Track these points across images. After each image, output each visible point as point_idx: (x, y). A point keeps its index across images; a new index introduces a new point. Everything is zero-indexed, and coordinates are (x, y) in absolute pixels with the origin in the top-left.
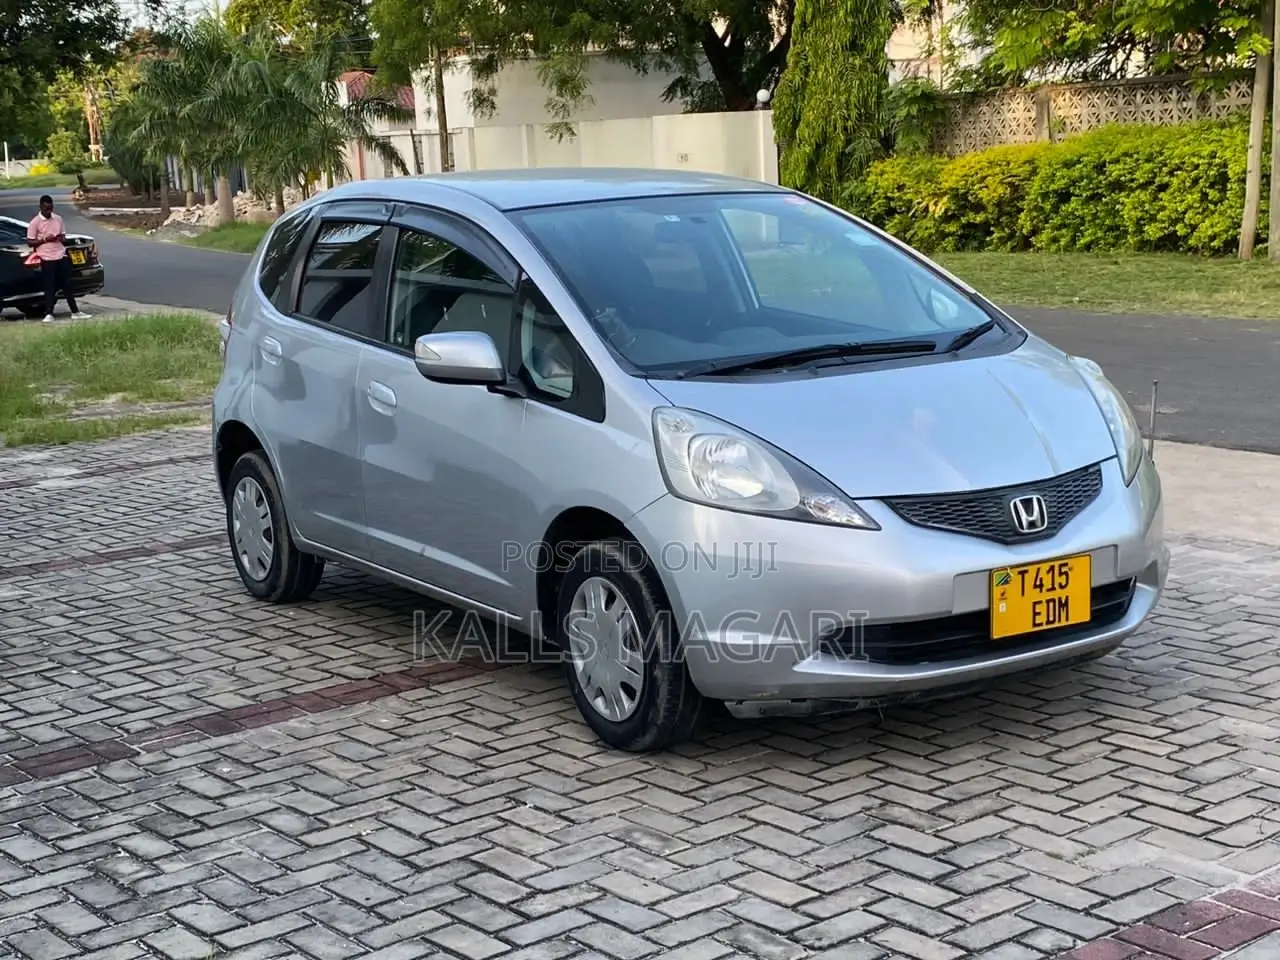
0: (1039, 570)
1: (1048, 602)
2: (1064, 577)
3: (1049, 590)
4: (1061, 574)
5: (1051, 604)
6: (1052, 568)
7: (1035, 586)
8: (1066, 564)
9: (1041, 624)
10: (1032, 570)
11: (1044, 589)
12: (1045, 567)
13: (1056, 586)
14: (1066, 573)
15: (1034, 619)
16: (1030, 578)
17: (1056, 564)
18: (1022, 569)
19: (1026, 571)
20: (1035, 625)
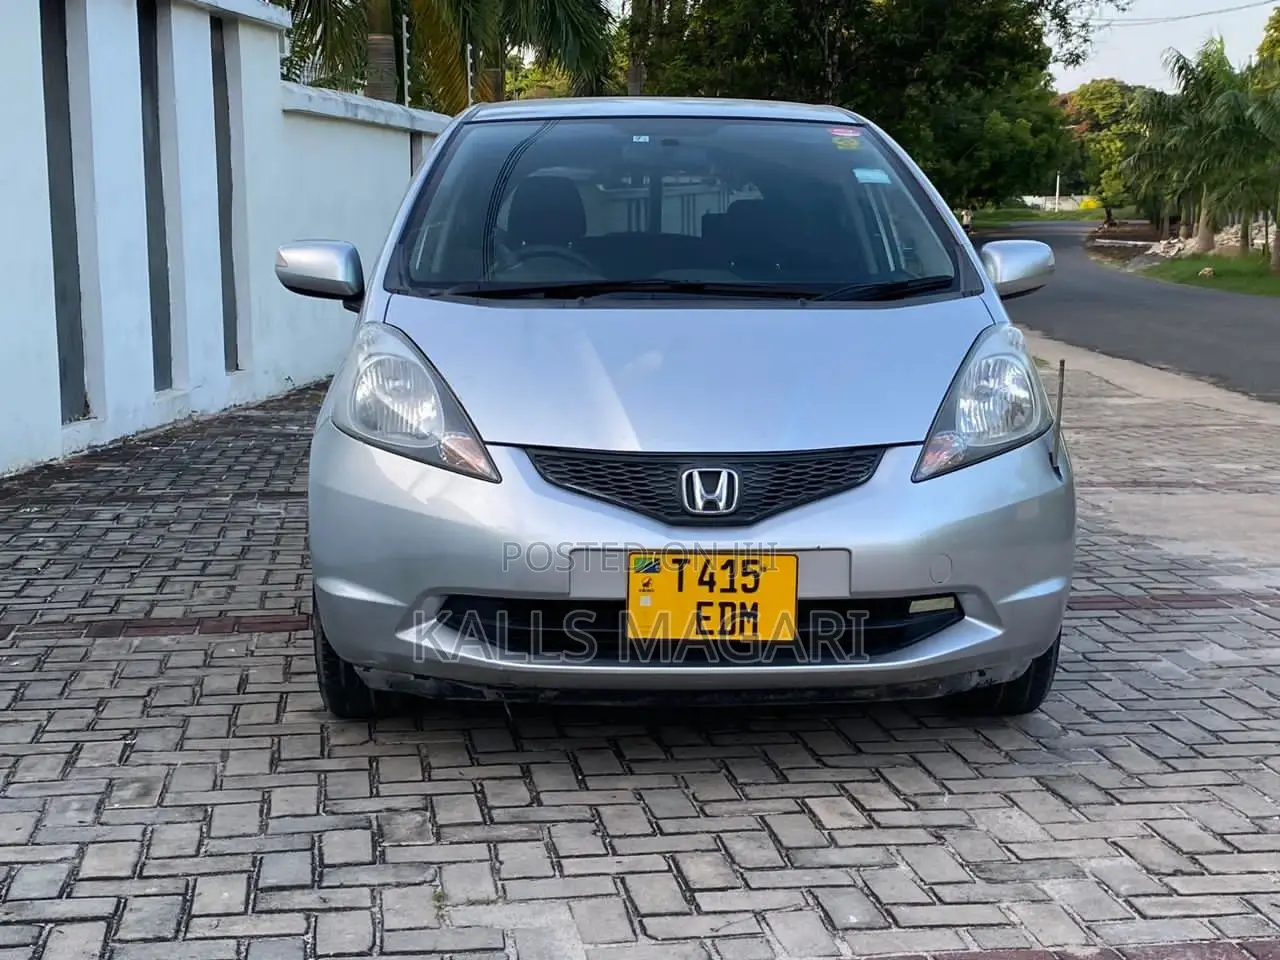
0: (708, 561)
1: (723, 605)
2: (751, 578)
3: (723, 590)
4: (745, 574)
5: (728, 610)
6: (730, 564)
7: (701, 582)
8: (755, 562)
10: (697, 560)
11: (717, 588)
12: (723, 559)
13: (738, 586)
14: (756, 575)
16: (692, 572)
17: (739, 560)
18: (680, 559)
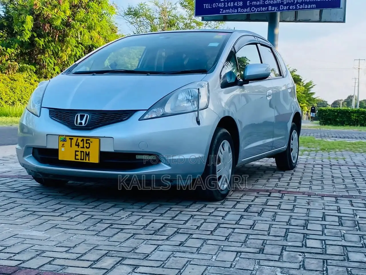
0: (77, 139)
2: (88, 144)
3: (81, 148)
4: (87, 143)
5: (82, 153)
6: (83, 140)
7: (76, 145)
8: (89, 140)
9: (78, 159)
10: (75, 139)
12: (81, 139)
13: (85, 147)
14: (89, 143)
15: (75, 157)
16: (74, 141)
17: (85, 139)
18: (71, 138)
19: (73, 139)
20: (76, 159)
